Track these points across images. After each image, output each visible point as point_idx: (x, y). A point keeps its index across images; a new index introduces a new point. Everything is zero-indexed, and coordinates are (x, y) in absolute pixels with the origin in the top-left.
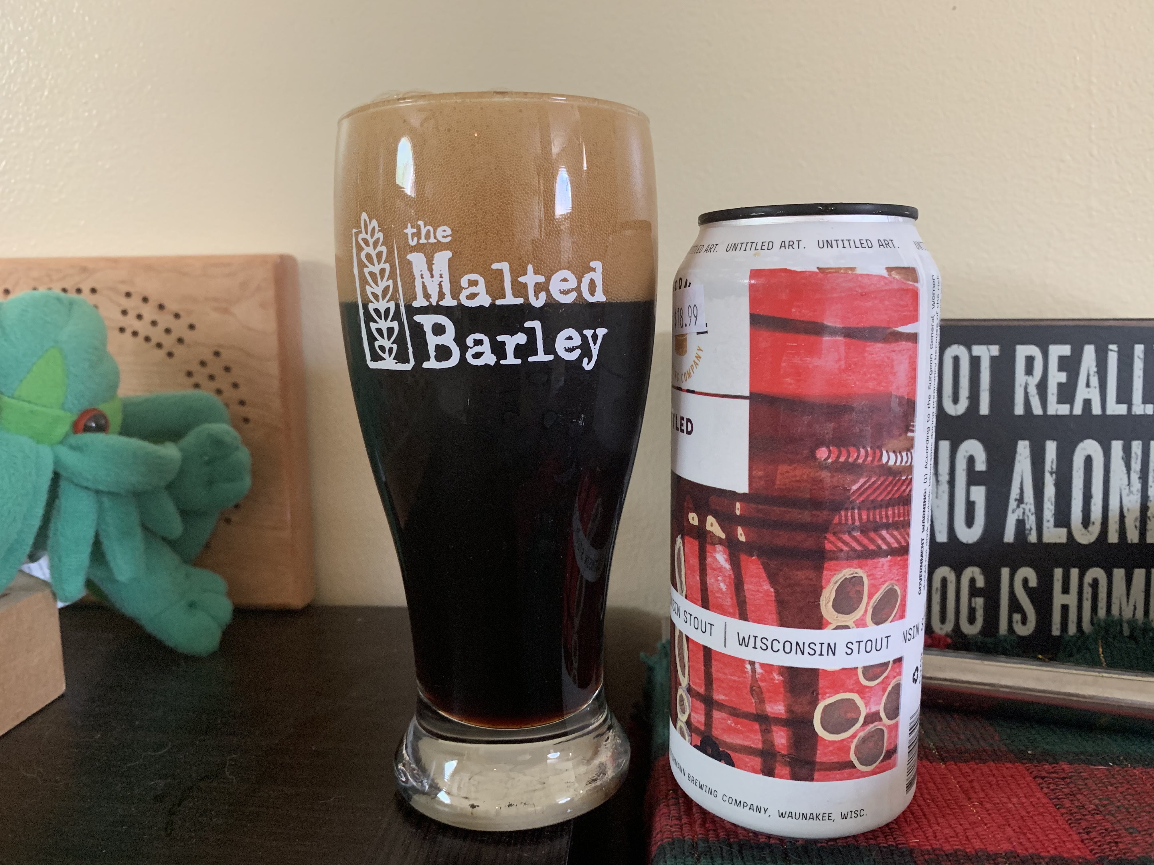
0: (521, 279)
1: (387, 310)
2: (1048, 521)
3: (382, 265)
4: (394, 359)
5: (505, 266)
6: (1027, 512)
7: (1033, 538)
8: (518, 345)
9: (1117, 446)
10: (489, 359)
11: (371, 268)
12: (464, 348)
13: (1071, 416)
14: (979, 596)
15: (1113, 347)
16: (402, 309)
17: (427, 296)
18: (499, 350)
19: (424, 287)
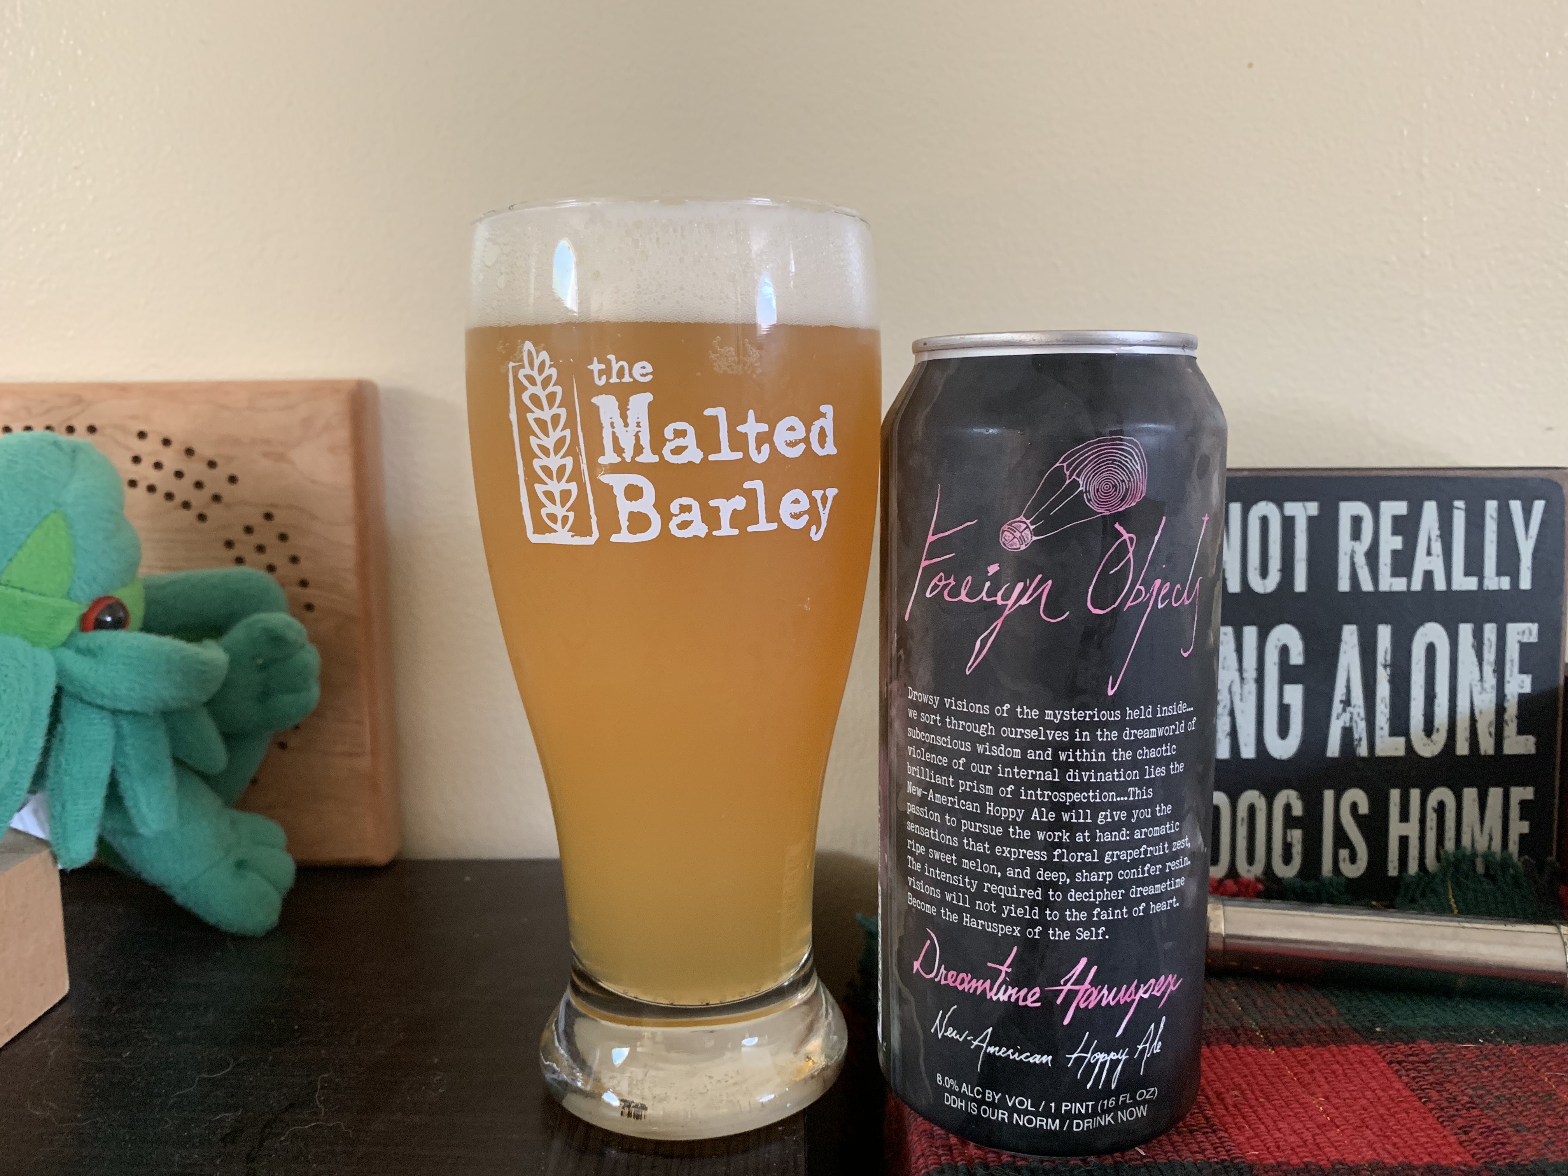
0: (740, 428)
1: (562, 468)
2: (1382, 728)
3: (555, 410)
4: (569, 531)
5: (720, 412)
6: (1355, 717)
7: (1363, 751)
8: (735, 511)
9: (1466, 630)
10: (699, 529)
11: (538, 413)
12: (666, 517)
13: (1409, 593)
14: (1297, 828)
15: (1459, 504)
16: (584, 466)
17: (618, 449)
18: (711, 517)
19: (615, 439)
